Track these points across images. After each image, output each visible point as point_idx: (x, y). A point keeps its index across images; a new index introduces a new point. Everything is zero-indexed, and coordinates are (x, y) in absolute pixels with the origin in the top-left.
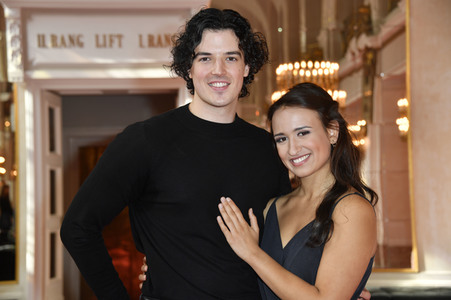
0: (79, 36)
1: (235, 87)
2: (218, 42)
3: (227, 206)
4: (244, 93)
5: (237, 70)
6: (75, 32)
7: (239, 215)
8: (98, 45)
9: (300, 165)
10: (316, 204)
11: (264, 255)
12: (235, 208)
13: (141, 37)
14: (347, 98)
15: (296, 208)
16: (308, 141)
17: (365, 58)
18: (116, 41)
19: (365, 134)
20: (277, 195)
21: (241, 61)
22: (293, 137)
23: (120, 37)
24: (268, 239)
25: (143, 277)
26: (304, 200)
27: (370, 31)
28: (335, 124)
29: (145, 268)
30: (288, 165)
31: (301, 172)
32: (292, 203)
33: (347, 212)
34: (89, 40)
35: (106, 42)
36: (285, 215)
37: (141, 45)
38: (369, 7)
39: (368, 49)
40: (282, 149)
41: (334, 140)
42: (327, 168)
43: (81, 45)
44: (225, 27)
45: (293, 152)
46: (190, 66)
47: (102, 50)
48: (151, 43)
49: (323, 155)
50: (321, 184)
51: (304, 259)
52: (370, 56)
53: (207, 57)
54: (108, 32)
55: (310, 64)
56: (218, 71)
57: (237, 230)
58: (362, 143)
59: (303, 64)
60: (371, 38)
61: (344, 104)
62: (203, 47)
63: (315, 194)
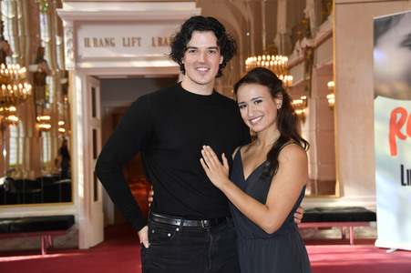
0: (112, 39)
1: (213, 72)
2: (203, 40)
3: (207, 152)
4: (219, 74)
5: (215, 60)
6: (109, 36)
7: (215, 158)
8: (124, 45)
9: (256, 123)
10: (267, 150)
11: (232, 184)
12: (212, 153)
13: (153, 38)
14: (293, 81)
15: (254, 153)
16: (262, 107)
17: (306, 54)
18: (137, 42)
19: (306, 106)
20: (242, 144)
21: (218, 54)
22: (251, 104)
23: (139, 39)
24: (235, 174)
25: (151, 199)
26: (260, 147)
27: (309, 36)
28: (280, 95)
29: (152, 193)
30: (248, 124)
31: (257, 128)
32: (251, 150)
33: (288, 155)
34: (118, 42)
35: (130, 43)
36: (247, 158)
37: (153, 45)
38: (308, 19)
39: (308, 48)
40: (244, 112)
41: (279, 107)
42: (274, 126)
43: (113, 45)
44: (208, 30)
45: (251, 115)
46: (183, 56)
47: (128, 48)
48: (160, 44)
49: (271, 116)
50: (271, 136)
51: (259, 187)
52: (309, 52)
53: (195, 50)
54: (131, 36)
55: (269, 57)
56: (202, 60)
57: (214, 168)
58: (304, 111)
59: (264, 57)
60: (310, 40)
61: (290, 85)
62: (192, 43)
63: (267, 144)
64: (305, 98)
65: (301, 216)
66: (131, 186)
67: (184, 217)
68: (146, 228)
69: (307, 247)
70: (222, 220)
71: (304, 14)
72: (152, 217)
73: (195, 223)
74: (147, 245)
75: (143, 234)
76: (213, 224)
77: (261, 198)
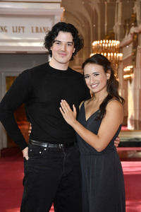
0: (5, 27)
3: (64, 104)
6: (3, 25)
7: (69, 107)
8: (14, 31)
9: (94, 88)
11: (78, 123)
12: (67, 104)
13: (32, 28)
14: (123, 57)
16: (98, 78)
17: (133, 38)
18: (22, 29)
19: (132, 72)
20: (85, 100)
22: (92, 76)
23: (23, 28)
24: (80, 117)
25: (30, 132)
26: (96, 102)
27: (136, 26)
28: (109, 71)
29: (31, 128)
30: (90, 87)
31: (95, 90)
32: (91, 103)
34: (10, 29)
35: (17, 30)
36: (88, 108)
37: (33, 32)
38: (136, 14)
39: (135, 33)
40: (87, 81)
41: (108, 78)
42: (105, 89)
43: (6, 31)
45: (92, 82)
46: (52, 45)
47: (16, 33)
48: (37, 31)
50: (103, 95)
52: (136, 37)
53: (59, 43)
54: (18, 26)
55: (107, 41)
56: (63, 49)
58: (131, 75)
59: (104, 41)
60: (136, 28)
61: (121, 59)
62: (58, 38)
63: (100, 99)
64: (132, 67)
65: (118, 142)
66: (18, 123)
67: (49, 142)
68: (27, 148)
69: (122, 163)
70: (72, 144)
71: (133, 11)
72: (30, 142)
73: (56, 146)
74: (27, 158)
75: (25, 152)
76: (66, 146)
77: (95, 131)
